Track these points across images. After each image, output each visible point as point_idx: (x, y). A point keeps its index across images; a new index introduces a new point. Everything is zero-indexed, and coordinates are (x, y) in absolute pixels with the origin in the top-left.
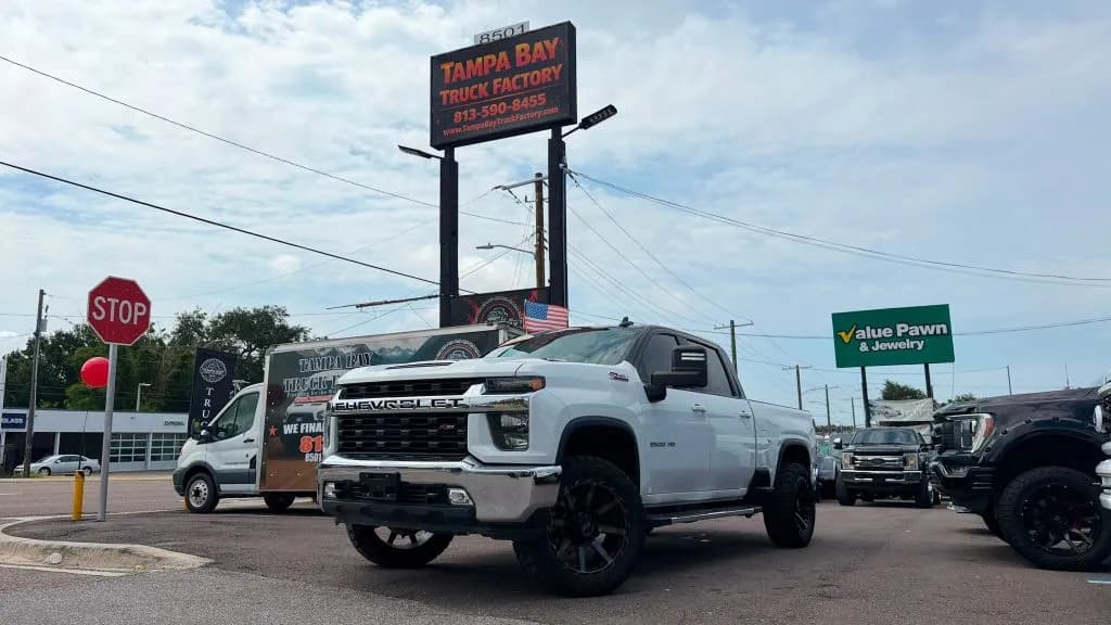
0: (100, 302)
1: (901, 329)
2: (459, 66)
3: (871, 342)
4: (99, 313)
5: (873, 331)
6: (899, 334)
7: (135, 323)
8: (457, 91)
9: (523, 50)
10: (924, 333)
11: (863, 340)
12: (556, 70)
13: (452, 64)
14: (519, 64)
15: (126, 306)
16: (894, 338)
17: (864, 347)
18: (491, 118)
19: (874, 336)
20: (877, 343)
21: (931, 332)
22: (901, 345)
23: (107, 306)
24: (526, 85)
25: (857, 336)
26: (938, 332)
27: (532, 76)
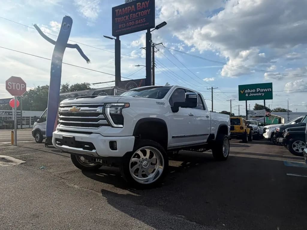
0: (10, 84)
1: (258, 90)
2: (120, 10)
3: (249, 93)
4: (10, 87)
5: (250, 90)
6: (257, 91)
7: (22, 90)
8: (119, 18)
9: (139, 5)
10: (265, 91)
11: (247, 93)
12: (149, 11)
13: (118, 10)
14: (138, 9)
15: (18, 85)
16: (256, 92)
17: (247, 95)
18: (130, 27)
19: (250, 92)
20: (251, 94)
21: (267, 91)
22: (257, 94)
23: (12, 85)
24: (140, 16)
25: (245, 92)
26: (269, 91)
27: (141, 13)
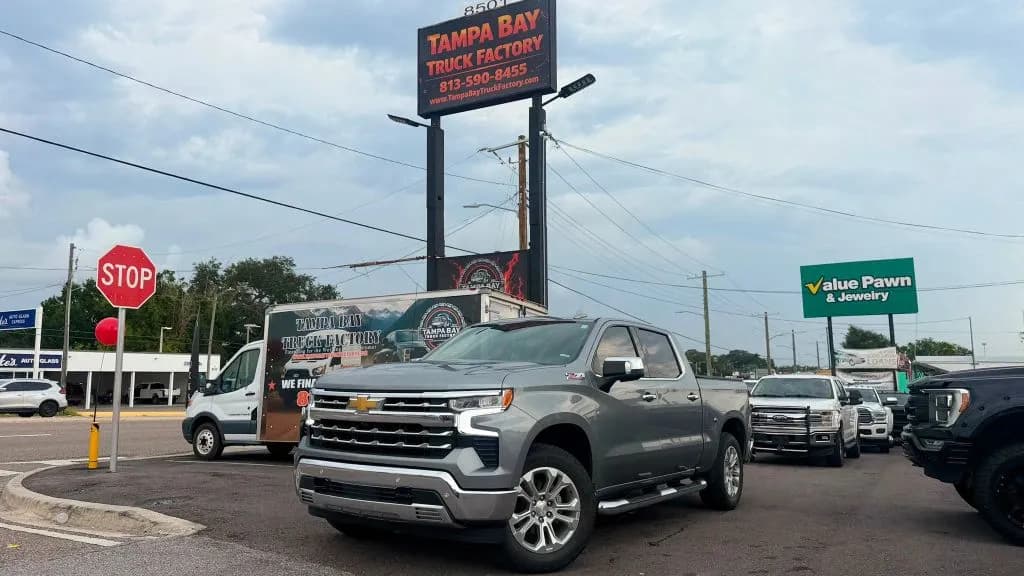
0: (108, 268)
1: (867, 281)
2: (445, 37)
4: (108, 279)
7: (142, 287)
8: (442, 62)
9: (505, 21)
12: (537, 40)
13: (438, 36)
14: (502, 35)
15: (133, 271)
18: (473, 88)
20: (843, 294)
23: (115, 272)
24: (507, 55)
25: (825, 289)
27: (514, 48)
